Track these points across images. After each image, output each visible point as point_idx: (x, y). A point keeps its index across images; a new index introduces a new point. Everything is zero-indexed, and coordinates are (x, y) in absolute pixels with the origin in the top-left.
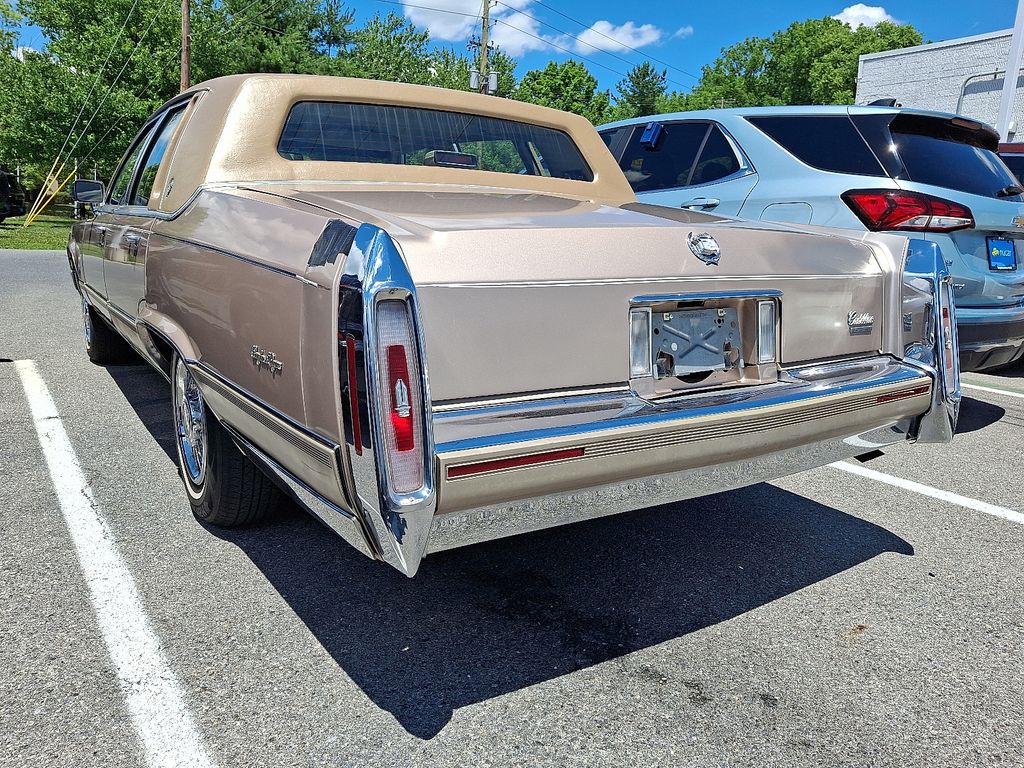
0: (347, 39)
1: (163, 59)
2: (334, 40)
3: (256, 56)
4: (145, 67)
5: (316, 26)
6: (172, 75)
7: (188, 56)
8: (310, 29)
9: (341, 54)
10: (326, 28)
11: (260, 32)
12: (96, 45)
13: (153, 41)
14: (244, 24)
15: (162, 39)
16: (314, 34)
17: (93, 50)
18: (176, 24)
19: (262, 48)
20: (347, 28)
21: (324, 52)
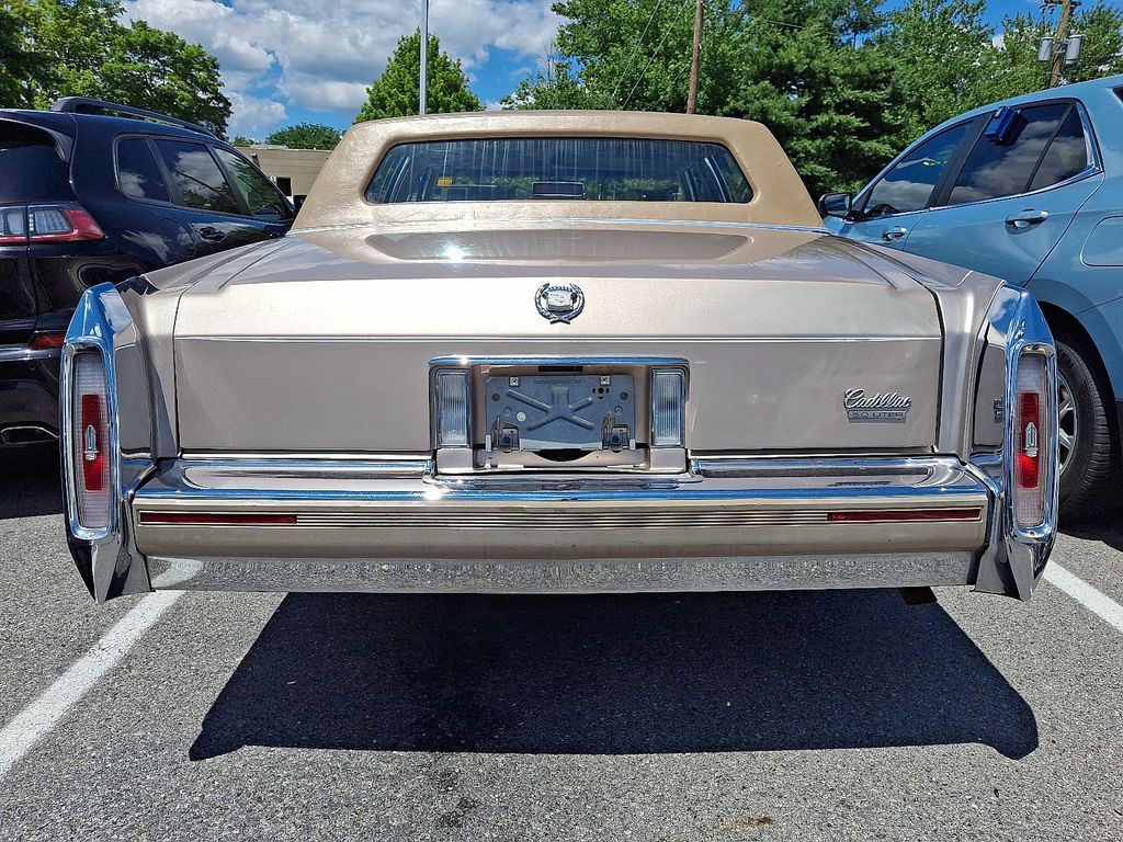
0: (877, 22)
1: (676, 71)
2: (861, 26)
3: (769, 56)
4: (658, 82)
5: (841, 14)
6: (682, 88)
7: (698, 67)
8: (834, 18)
9: (867, 43)
10: (852, 14)
11: (776, 30)
12: (616, 67)
13: (668, 55)
14: (759, 23)
15: (677, 52)
16: (839, 22)
17: (613, 72)
18: (690, 35)
19: (776, 47)
20: (876, 10)
21: (849, 41)
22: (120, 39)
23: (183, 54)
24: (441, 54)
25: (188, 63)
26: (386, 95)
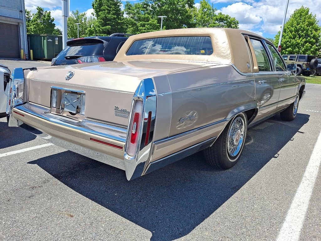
22: (215, 18)
23: (229, 20)
24: (309, 13)
25: (230, 23)
26: (287, 28)
